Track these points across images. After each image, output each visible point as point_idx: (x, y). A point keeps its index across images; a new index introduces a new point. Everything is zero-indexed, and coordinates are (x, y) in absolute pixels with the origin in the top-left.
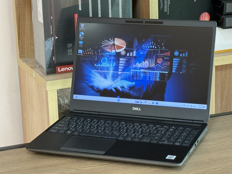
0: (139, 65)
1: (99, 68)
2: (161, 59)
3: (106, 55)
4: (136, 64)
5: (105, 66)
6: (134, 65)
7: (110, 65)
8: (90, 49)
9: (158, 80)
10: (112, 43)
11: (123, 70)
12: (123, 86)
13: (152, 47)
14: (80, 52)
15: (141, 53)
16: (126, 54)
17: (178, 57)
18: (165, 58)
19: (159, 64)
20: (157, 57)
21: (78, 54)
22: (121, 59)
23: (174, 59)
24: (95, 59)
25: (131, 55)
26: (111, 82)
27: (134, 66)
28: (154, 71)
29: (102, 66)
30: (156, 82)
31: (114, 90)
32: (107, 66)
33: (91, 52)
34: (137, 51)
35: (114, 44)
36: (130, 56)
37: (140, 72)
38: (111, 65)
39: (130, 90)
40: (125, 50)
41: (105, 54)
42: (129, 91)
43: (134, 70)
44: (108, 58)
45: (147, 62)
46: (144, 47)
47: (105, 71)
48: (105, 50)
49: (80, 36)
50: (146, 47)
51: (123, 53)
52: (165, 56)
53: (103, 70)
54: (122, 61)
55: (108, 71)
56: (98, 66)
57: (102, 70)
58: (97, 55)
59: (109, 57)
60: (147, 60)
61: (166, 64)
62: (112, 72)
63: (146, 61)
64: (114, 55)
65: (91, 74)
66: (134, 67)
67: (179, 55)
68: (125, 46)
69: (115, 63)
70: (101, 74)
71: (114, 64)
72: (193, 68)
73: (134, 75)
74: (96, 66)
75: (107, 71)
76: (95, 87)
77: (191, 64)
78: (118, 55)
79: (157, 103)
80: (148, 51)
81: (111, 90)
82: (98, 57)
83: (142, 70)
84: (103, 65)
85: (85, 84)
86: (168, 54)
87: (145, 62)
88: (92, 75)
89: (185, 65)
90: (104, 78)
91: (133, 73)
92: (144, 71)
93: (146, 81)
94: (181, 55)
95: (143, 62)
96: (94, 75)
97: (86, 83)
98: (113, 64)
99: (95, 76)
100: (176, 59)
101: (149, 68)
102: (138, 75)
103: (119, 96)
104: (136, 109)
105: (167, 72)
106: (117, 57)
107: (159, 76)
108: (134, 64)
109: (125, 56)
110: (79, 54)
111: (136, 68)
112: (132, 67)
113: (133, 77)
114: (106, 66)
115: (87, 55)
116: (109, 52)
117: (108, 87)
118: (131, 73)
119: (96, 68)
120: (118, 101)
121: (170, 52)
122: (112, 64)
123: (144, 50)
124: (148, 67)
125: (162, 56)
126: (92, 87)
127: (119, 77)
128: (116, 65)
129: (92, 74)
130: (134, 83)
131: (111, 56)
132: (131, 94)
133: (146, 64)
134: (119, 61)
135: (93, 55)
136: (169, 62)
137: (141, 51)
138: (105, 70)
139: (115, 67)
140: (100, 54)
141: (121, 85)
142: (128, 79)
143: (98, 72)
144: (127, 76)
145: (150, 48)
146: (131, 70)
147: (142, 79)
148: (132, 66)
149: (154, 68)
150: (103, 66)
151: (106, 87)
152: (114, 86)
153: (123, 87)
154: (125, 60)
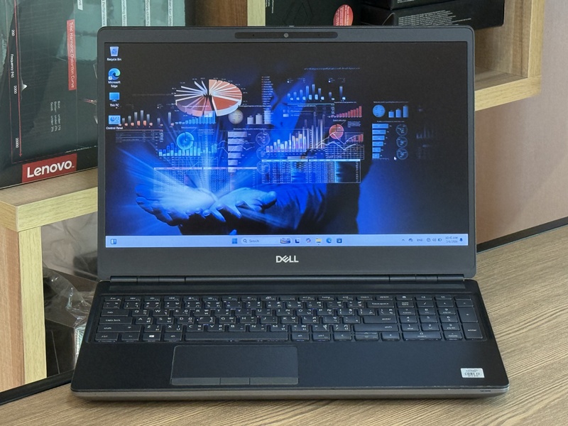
0: (282, 146)
1: (171, 161)
2: (340, 127)
3: (188, 125)
4: (275, 143)
5: (188, 154)
6: (268, 147)
7: (202, 150)
8: (142, 112)
9: (336, 182)
10: (203, 92)
11: (241, 162)
12: (245, 204)
13: (313, 97)
14: (112, 121)
15: (285, 115)
16: (245, 120)
17: (385, 118)
18: (350, 124)
19: (336, 141)
20: (329, 123)
21: (109, 128)
22: (230, 134)
23: (374, 126)
24: (158, 139)
25: (258, 122)
26: (210, 195)
27: (269, 149)
28: (325, 158)
29: (180, 155)
30: (331, 186)
31: (219, 215)
32: (195, 155)
33: (145, 118)
34: (272, 110)
35: (208, 97)
36: (254, 126)
37: (287, 164)
38: (206, 151)
39: (263, 212)
40: (239, 109)
41: (187, 122)
42: (262, 216)
43: (270, 161)
44: (195, 133)
45: (304, 138)
46: (292, 99)
47: (191, 168)
48: (186, 114)
49: (110, 78)
50: (298, 99)
51: (236, 118)
52: (348, 119)
53: (185, 166)
54: (236, 138)
55: (199, 168)
56: (168, 154)
57: (181, 166)
58: (162, 128)
59: (196, 131)
60: (301, 133)
61: (353, 138)
62: (210, 168)
63: (300, 135)
64: (210, 123)
65: (151, 180)
66: (268, 151)
67: (386, 114)
68: (239, 98)
69: (216, 145)
70: (179, 176)
71: (212, 147)
72: (424, 146)
73: (271, 171)
74: (164, 155)
75: (195, 168)
76: (165, 210)
77: (419, 136)
78: (223, 124)
79: (340, 241)
80: (305, 109)
81: (211, 217)
82: (165, 131)
83: (291, 160)
84: (184, 152)
85: (138, 206)
86: (358, 113)
87: (297, 137)
88: (155, 181)
89: (404, 140)
90: (187, 185)
91: (267, 168)
92: (297, 161)
93: (305, 185)
94: (391, 115)
95: (293, 137)
96: (159, 179)
97: (139, 204)
98: (210, 149)
99: (164, 181)
100: (379, 126)
101: (309, 153)
102: (282, 171)
103: (235, 231)
104: (284, 259)
105: (359, 160)
106: (221, 128)
107: (339, 170)
108: (269, 145)
109: (241, 125)
110: (111, 128)
111: (274, 155)
112: (263, 154)
113: (268, 177)
114: (191, 155)
115: (133, 127)
116: (198, 117)
117: (203, 208)
118: (263, 167)
119: (165, 162)
120: (233, 243)
121: (360, 107)
122: (207, 148)
123: (292, 107)
124: (308, 151)
125: (342, 118)
126: (158, 213)
127: (232, 181)
128: (219, 151)
129: (152, 177)
130: (272, 194)
131: (201, 126)
132: (268, 222)
133: (300, 141)
134: (226, 138)
135: (152, 127)
136: (362, 135)
137: (284, 111)
138: (188, 166)
139: (216, 155)
140: (172, 124)
141: (238, 202)
142: (256, 185)
143: (171, 172)
144: (252, 176)
145: (308, 101)
146: (263, 161)
147: (295, 181)
148: (262, 150)
149: (322, 151)
150: (184, 155)
151: (198, 209)
152: (219, 205)
153: (243, 206)
154: (243, 134)
